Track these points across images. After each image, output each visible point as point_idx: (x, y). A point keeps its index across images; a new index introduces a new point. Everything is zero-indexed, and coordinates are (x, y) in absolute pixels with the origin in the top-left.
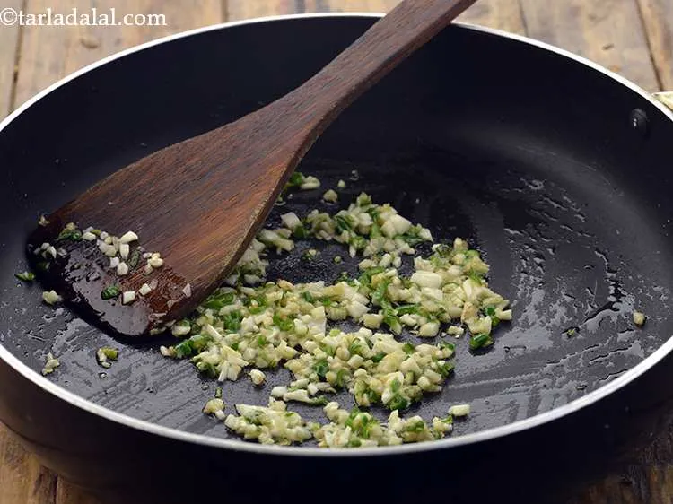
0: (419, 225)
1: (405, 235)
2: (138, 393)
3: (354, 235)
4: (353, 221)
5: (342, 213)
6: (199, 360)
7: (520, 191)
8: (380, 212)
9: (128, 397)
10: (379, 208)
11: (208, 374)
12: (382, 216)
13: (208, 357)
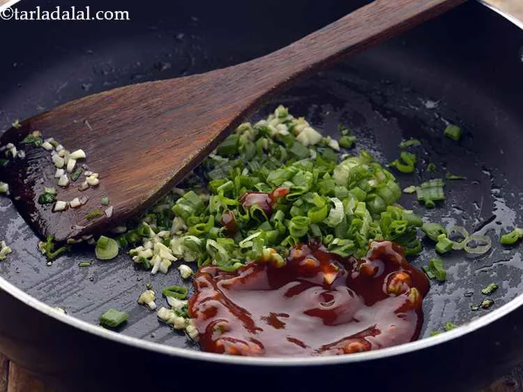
0: (329, 138)
1: (317, 146)
2: (80, 282)
3: (271, 142)
4: (271, 131)
5: (262, 122)
6: (136, 254)
7: (417, 109)
8: (296, 124)
9: (71, 284)
10: (295, 121)
11: (142, 266)
12: (298, 128)
13: (143, 252)
